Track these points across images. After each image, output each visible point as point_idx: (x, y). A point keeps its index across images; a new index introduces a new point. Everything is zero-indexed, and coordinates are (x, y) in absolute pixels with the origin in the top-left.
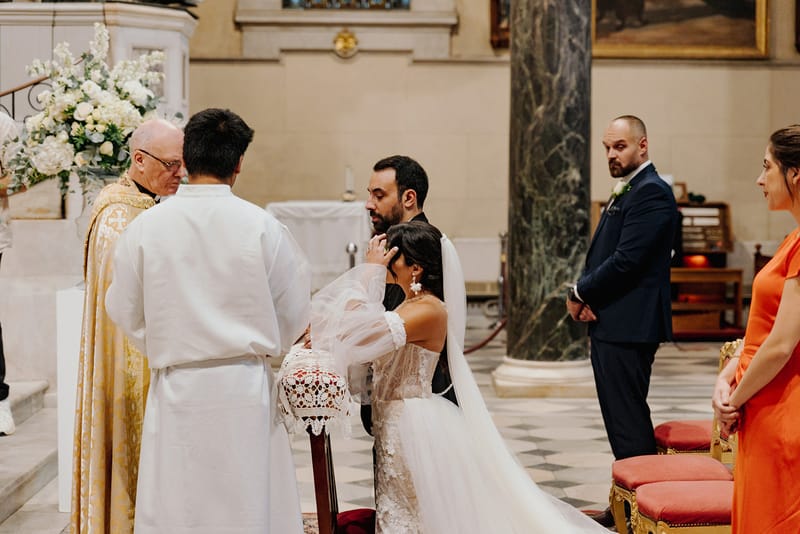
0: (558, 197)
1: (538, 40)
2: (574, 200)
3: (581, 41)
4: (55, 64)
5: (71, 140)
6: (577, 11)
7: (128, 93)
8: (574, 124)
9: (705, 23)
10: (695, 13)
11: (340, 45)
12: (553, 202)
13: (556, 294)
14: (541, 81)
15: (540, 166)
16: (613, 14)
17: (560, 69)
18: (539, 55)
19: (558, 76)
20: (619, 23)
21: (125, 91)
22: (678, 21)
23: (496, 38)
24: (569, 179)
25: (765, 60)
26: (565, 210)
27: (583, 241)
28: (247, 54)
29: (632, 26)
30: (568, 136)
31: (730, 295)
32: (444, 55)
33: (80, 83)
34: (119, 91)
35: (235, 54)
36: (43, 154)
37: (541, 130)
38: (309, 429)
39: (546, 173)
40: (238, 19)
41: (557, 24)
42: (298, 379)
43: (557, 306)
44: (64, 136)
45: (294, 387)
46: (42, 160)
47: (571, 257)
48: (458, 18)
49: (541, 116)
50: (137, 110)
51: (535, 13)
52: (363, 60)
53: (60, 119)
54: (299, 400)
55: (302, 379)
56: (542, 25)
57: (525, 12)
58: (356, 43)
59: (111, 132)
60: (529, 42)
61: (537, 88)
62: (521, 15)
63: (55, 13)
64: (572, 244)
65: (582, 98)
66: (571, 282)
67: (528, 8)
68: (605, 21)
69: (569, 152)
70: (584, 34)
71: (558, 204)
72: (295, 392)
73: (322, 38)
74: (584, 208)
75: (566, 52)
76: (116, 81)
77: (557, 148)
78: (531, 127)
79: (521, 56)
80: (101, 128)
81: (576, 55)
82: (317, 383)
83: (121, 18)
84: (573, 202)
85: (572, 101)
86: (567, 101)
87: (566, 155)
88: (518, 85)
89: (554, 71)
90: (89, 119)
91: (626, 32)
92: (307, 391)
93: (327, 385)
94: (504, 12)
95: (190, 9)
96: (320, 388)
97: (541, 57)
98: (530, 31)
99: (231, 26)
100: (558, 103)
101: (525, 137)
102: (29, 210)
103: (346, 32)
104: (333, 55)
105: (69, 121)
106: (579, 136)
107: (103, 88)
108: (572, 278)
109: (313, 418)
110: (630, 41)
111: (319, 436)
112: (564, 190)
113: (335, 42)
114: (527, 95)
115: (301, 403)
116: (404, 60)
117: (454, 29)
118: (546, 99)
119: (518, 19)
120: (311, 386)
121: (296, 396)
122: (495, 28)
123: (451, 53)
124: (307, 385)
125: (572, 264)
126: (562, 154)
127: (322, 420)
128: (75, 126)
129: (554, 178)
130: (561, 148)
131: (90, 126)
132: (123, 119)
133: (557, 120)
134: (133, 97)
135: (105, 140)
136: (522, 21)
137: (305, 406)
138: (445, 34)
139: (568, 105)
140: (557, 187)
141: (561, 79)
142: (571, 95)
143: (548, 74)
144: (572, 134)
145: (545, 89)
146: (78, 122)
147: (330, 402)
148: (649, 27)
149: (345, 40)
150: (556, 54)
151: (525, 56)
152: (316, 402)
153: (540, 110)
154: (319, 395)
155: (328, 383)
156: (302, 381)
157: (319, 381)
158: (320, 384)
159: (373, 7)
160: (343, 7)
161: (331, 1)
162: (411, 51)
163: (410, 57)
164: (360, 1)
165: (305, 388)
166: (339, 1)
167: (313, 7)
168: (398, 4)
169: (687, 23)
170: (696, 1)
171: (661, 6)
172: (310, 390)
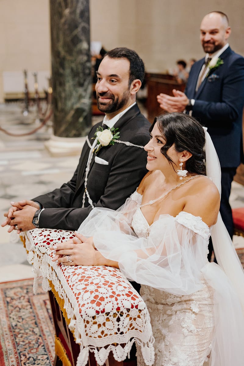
0: (78, 57)
12: (75, 60)
13: (78, 106)
15: (68, 41)
24: (83, 47)
26: (82, 64)
30: (81, 25)
37: (68, 22)
39: (72, 44)
42: (97, 308)
43: (79, 112)
45: (94, 318)
47: (85, 87)
49: (68, 15)
54: (101, 329)
55: (102, 307)
64: (85, 80)
71: (78, 61)
72: (95, 323)
74: (89, 61)
77: (75, 32)
78: (63, 21)
82: (118, 309)
84: (85, 59)
85: (82, 7)
92: (108, 319)
93: (128, 310)
96: (122, 314)
100: (76, 7)
101: (60, 26)
106: (86, 26)
109: (115, 345)
111: (122, 362)
112: (80, 53)
114: (60, 3)
115: (103, 332)
118: (70, 5)
120: (111, 314)
121: (96, 326)
124: (108, 314)
125: (85, 90)
126: (79, 35)
129: (75, 47)
130: (78, 32)
133: (76, 17)
137: (107, 335)
140: (77, 52)
142: (82, 3)
147: (131, 325)
152: (119, 329)
153: (67, 11)
154: (120, 323)
155: (130, 307)
156: (102, 309)
157: (120, 305)
158: (122, 309)
165: (106, 317)
172: (111, 318)
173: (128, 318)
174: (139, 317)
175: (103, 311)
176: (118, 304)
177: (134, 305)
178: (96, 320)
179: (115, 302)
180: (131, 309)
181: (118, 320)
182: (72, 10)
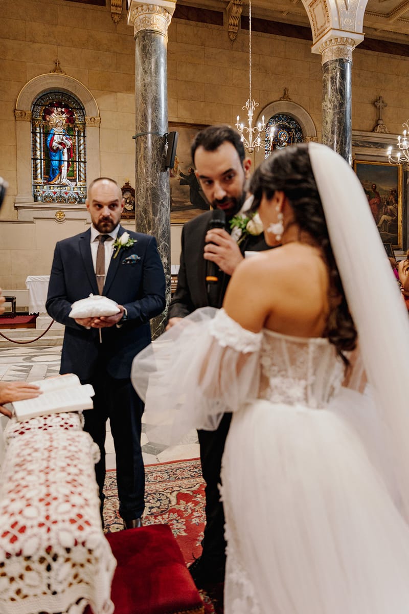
1: (149, 202)
6: (165, 190)
8: (165, 238)
10: (189, 208)
11: (58, 217)
14: (150, 220)
17: (158, 215)
18: (149, 208)
19: (158, 217)
22: (183, 210)
28: (20, 219)
30: (162, 244)
35: (15, 219)
40: (15, 205)
41: (157, 195)
42: (9, 549)
51: (147, 190)
52: (67, 222)
54: (15, 586)
56: (150, 195)
57: (142, 190)
58: (64, 216)
60: (144, 203)
61: (149, 223)
65: (167, 227)
69: (163, 250)
72: (4, 574)
73: (51, 214)
74: (169, 274)
75: (160, 207)
81: (165, 209)
82: (49, 549)
85: (164, 229)
86: (162, 228)
88: (140, 221)
89: (156, 215)
93: (68, 550)
96: (55, 558)
97: (150, 210)
98: (145, 198)
99: (13, 208)
100: (157, 229)
103: (60, 211)
104: (55, 220)
106: (166, 244)
113: (56, 216)
114: (144, 226)
115: (18, 592)
116: (83, 223)
118: (152, 228)
119: (139, 193)
120: (35, 558)
121: (6, 580)
124: (28, 558)
136: (141, 193)
137: (27, 596)
139: (162, 230)
141: (160, 219)
142: (163, 225)
143: (153, 217)
145: (152, 223)
148: (174, 212)
149: (60, 214)
150: (156, 208)
151: (143, 209)
152: (49, 586)
153: (150, 232)
154: (52, 573)
155: (71, 544)
156: (17, 550)
157: (53, 542)
158: (55, 549)
159: (70, 203)
160: (59, 202)
161: (53, 200)
162: (86, 219)
163: (86, 222)
164: (65, 200)
165: (25, 564)
166: (57, 200)
167: (47, 202)
168: (80, 202)
169: (187, 211)
170: (189, 204)
171: (177, 205)
172: (36, 565)
173: (69, 565)
174: (89, 561)
175: (19, 554)
176: (49, 539)
177: (80, 541)
178: (5, 569)
179: (45, 536)
180: (74, 549)
181: (49, 568)
182: (154, 231)
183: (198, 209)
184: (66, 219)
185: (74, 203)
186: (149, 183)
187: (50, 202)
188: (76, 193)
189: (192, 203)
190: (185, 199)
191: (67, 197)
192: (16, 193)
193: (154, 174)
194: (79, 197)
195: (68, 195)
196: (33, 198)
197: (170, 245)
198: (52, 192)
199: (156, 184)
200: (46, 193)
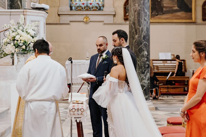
0: (142, 58)
1: (136, 18)
2: (146, 59)
3: (147, 18)
4: (10, 25)
5: (14, 45)
6: (146, 11)
7: (29, 33)
8: (145, 40)
9: (179, 14)
10: (176, 11)
11: (85, 20)
12: (140, 60)
14: (137, 29)
15: (137, 50)
16: (155, 11)
17: (142, 26)
18: (136, 22)
19: (141, 27)
20: (157, 14)
21: (28, 32)
22: (172, 13)
23: (125, 18)
24: (144, 54)
25: (194, 23)
26: (143, 62)
27: (148, 70)
28: (61, 22)
29: (160, 15)
30: (144, 43)
31: (186, 83)
32: (112, 22)
33: (17, 30)
34: (27, 32)
35: (58, 22)
36: (7, 49)
37: (137, 41)
38: (76, 121)
39: (138, 52)
40: (59, 13)
41: (141, 14)
42: (73, 108)
44: (12, 44)
46: (7, 50)
47: (145, 74)
48: (115, 13)
49: (137, 38)
50: (31, 37)
51: (135, 11)
52: (91, 24)
53: (11, 40)
55: (74, 108)
56: (137, 14)
57: (132, 11)
58: (89, 19)
59: (25, 43)
60: (134, 19)
61: (136, 31)
62: (131, 12)
63: (11, 12)
64: (145, 71)
65: (147, 33)
66: (145, 81)
67: (133, 10)
68: (153, 13)
69: (144, 47)
70: (148, 16)
71: (141, 60)
72: (72, 111)
73: (80, 18)
74: (148, 62)
75: (143, 21)
76: (26, 29)
77: (141, 46)
78: (134, 41)
79: (131, 22)
80: (22, 42)
81: (146, 22)
82: (78, 109)
83: (28, 13)
84: (145, 60)
85: (145, 34)
86: (144, 34)
87: (143, 48)
88: (131, 30)
89: (140, 26)
90: (19, 40)
91: (159, 16)
93: (81, 109)
94: (127, 11)
95: (46, 11)
96: (79, 110)
97: (137, 23)
98: (134, 16)
99: (57, 15)
100: (141, 34)
101: (133, 43)
102: (4, 63)
103: (86, 16)
104: (83, 22)
105: (14, 40)
106: (147, 43)
107: (23, 31)
108: (145, 79)
109: (77, 118)
110: (160, 18)
111: (79, 122)
112: (143, 57)
113: (84, 19)
114: (133, 32)
115: (74, 114)
116: (101, 24)
117: (114, 15)
118: (138, 33)
119: (131, 13)
121: (72, 112)
122: (125, 15)
123: (114, 22)
124: (75, 109)
125: (145, 76)
126: (142, 47)
127: (80, 118)
128: (15, 41)
129: (140, 54)
130: (142, 46)
131: (19, 41)
132: (28, 39)
133: (141, 39)
134: (30, 34)
135: (23, 45)
136: (132, 13)
138: (112, 17)
139: (144, 35)
140: (141, 56)
141: (142, 28)
142: (145, 32)
143: (139, 27)
144: (145, 42)
145: (138, 31)
146: (16, 40)
147: (82, 114)
148: (165, 14)
149: (86, 18)
150: (141, 22)
151: (133, 22)
152: (78, 114)
153: (137, 36)
154: (78, 112)
155: (81, 108)
157: (79, 108)
158: (79, 109)
159: (93, 10)
160: (86, 10)
161: (82, 8)
162: (103, 21)
163: (103, 23)
164: (90, 8)
165: (75, 110)
166: (84, 8)
167: (78, 10)
168: (100, 9)
169: (174, 13)
170: (177, 8)
171: (168, 9)
172: (76, 111)
173: (81, 111)
174: (83, 111)
175: (74, 109)
178: (72, 110)
181: (78, 111)
182: (139, 35)
183: (183, 12)
184: (90, 21)
185: (96, 10)
186: (136, 7)
187: (80, 10)
188: (97, 3)
189: (178, 7)
190: (173, 4)
191: (91, 6)
192: (59, 5)
193: (139, 1)
194: (99, 6)
195: (92, 5)
196: (69, 8)
197: (149, 44)
198: (82, 3)
199: (140, 8)
200: (77, 4)
